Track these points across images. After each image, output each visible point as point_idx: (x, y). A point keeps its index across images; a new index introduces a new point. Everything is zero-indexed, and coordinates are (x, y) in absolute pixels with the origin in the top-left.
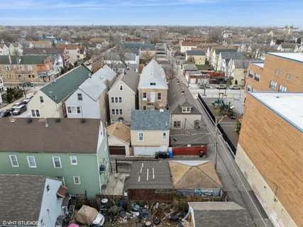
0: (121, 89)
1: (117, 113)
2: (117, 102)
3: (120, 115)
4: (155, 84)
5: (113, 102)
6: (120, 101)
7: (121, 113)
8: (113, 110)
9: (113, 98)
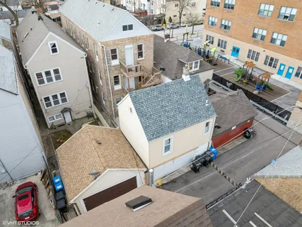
0: (54, 51)
1: (57, 103)
2: (50, 80)
3: (62, 105)
4: (131, 27)
5: (41, 82)
6: (58, 78)
7: (64, 100)
8: (47, 99)
9: (39, 75)
